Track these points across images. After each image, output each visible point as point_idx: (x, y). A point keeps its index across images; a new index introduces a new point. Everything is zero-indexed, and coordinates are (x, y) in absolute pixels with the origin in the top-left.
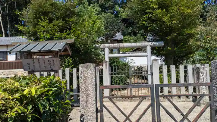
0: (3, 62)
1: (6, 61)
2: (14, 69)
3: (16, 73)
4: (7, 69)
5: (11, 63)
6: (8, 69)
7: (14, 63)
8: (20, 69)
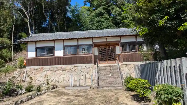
0: (51, 57)
1: (53, 57)
2: (62, 65)
3: (64, 69)
4: (54, 65)
5: (59, 58)
6: (56, 65)
7: (61, 58)
8: (68, 64)
